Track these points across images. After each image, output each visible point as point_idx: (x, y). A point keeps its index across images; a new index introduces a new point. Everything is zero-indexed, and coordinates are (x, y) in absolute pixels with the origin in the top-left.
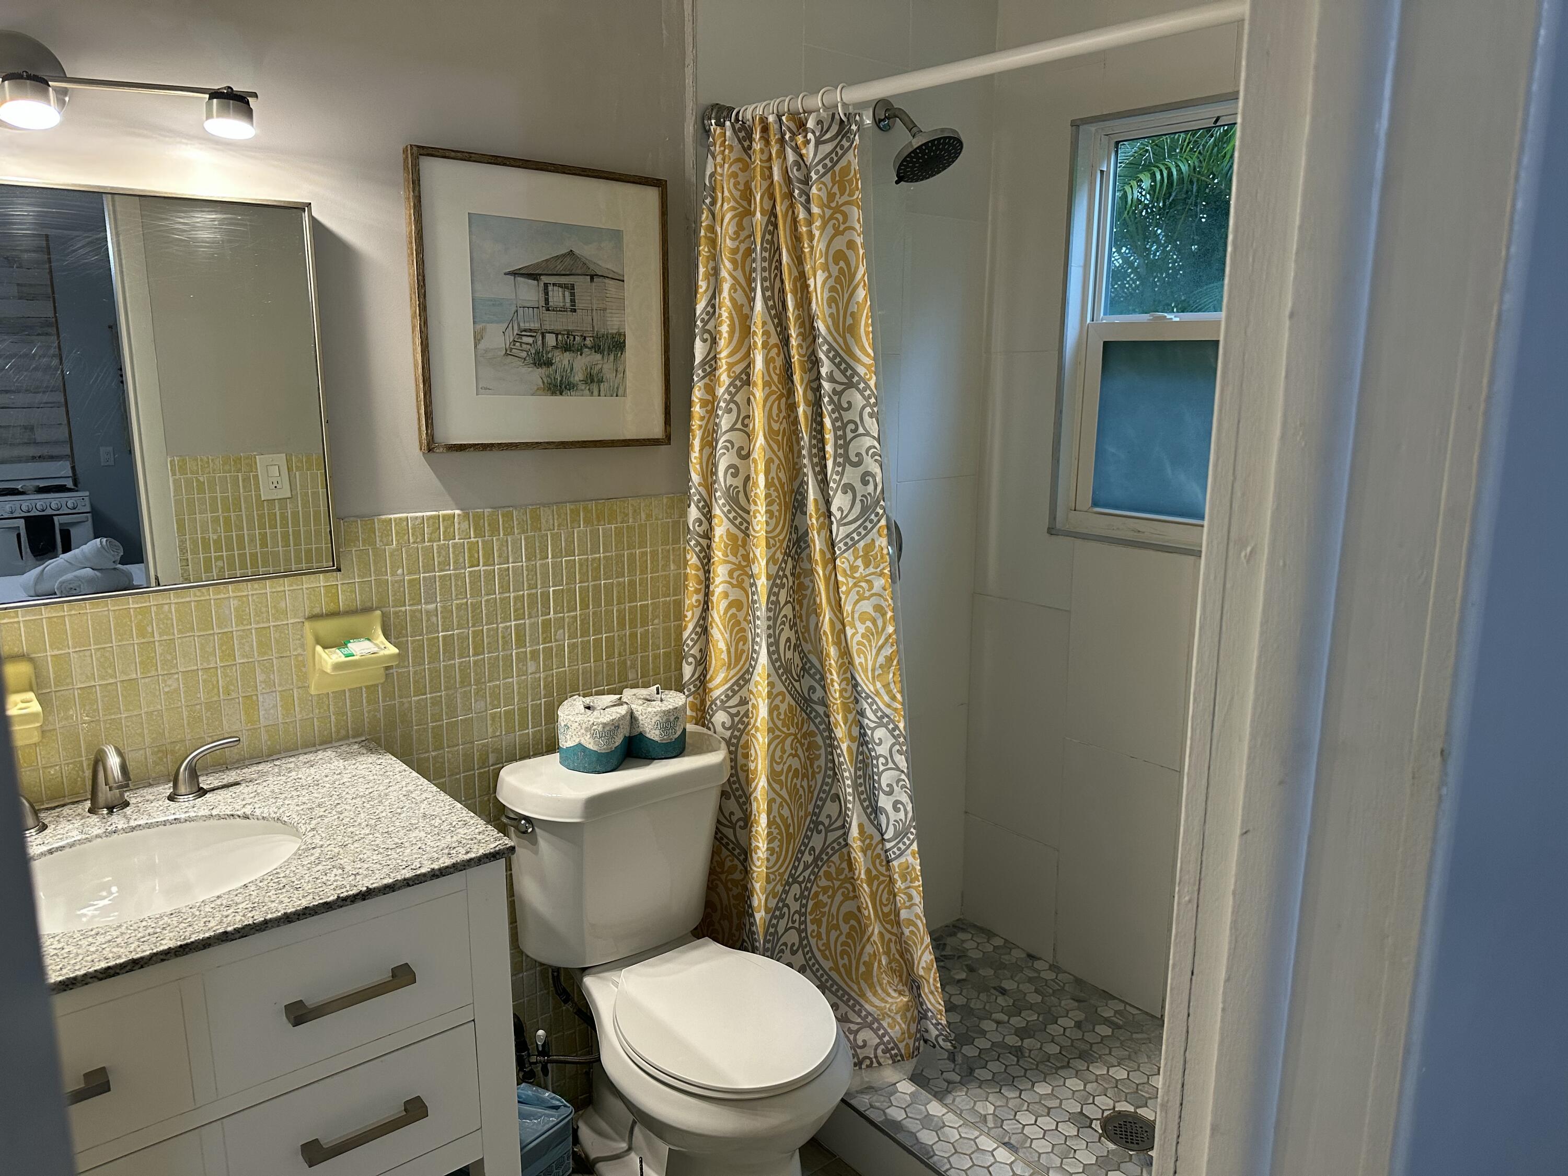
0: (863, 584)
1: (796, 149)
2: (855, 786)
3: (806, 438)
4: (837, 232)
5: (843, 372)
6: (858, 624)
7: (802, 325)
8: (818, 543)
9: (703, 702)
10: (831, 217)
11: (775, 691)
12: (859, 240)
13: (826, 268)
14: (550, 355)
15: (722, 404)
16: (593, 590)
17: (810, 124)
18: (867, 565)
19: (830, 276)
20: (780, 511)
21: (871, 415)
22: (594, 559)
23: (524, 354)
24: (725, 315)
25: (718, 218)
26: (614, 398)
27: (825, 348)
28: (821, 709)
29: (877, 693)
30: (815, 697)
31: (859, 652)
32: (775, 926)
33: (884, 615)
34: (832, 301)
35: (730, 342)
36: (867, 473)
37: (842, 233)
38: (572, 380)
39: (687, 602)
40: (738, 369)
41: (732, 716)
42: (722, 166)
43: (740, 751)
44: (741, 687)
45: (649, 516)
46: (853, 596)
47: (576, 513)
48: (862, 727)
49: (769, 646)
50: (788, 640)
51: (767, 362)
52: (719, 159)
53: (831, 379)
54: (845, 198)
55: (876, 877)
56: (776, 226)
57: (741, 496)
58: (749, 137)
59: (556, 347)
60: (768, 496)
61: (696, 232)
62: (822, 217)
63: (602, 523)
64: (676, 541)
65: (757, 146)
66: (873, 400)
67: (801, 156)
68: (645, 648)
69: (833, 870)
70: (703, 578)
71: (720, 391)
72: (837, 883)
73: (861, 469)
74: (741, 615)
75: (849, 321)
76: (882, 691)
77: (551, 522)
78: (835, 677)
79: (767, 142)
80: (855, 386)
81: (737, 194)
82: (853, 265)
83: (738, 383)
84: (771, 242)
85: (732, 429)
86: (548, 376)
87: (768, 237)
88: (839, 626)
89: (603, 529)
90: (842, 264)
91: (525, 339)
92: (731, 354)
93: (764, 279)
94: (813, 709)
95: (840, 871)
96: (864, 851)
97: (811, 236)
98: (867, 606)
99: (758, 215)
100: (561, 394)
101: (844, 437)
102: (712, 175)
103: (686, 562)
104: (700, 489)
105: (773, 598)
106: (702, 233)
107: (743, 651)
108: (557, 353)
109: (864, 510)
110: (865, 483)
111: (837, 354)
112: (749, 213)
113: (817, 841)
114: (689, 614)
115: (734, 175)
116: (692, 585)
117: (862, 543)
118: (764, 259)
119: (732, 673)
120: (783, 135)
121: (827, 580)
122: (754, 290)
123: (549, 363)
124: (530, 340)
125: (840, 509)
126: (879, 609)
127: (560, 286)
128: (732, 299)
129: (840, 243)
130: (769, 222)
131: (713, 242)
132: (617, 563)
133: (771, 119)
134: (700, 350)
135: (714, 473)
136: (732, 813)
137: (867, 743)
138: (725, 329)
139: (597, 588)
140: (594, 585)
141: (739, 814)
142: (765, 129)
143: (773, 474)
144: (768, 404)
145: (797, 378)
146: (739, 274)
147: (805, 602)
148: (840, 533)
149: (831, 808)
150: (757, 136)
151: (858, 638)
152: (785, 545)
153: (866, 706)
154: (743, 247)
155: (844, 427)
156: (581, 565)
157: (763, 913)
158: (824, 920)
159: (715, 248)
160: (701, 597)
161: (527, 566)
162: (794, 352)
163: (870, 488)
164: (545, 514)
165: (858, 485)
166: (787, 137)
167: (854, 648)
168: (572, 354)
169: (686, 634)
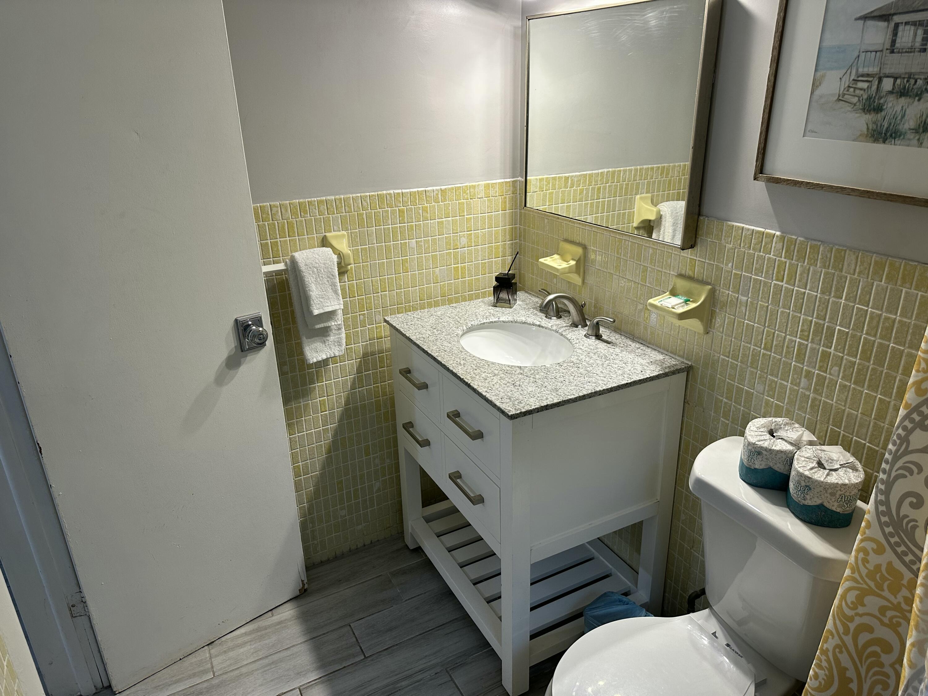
14: (882, 101)
23: (855, 100)
38: (900, 127)
59: (891, 92)
86: (874, 123)
91: (860, 85)
100: (884, 142)
108: (891, 98)
123: (879, 109)
124: (865, 85)
127: (914, 24)
156: (871, 318)
161: (820, 298)
164: (850, 257)
168: (908, 100)
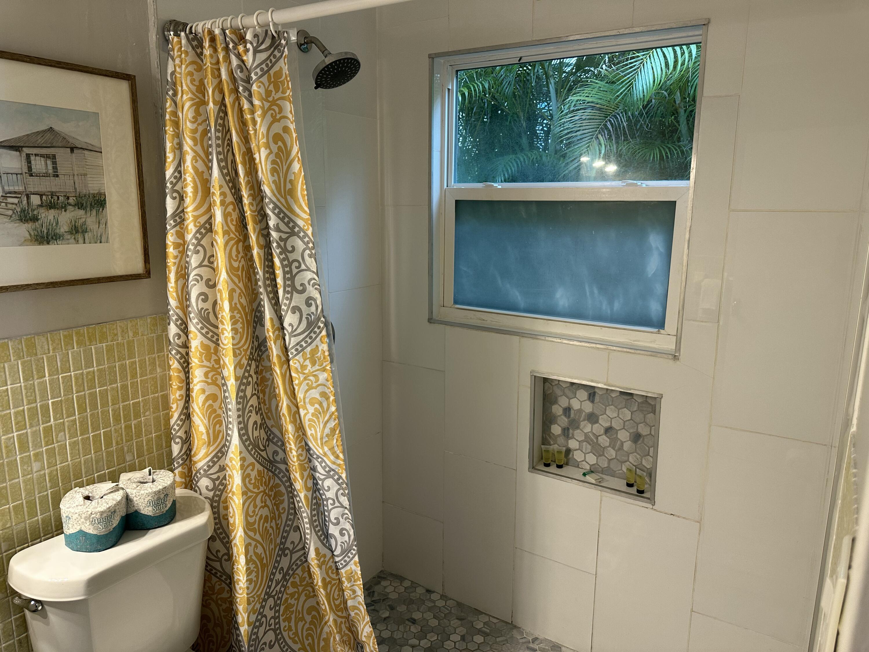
0: (311, 378)
1: (239, 56)
2: (311, 522)
3: (261, 273)
4: (275, 120)
5: (287, 224)
6: (308, 406)
7: (252, 188)
8: (274, 350)
9: (190, 470)
10: (269, 109)
11: (246, 464)
12: (292, 127)
13: (267, 146)
14: (35, 213)
15: (191, 247)
16: (89, 397)
17: (249, 36)
18: (313, 363)
19: (271, 152)
20: (243, 328)
21: (310, 256)
22: (88, 373)
23: (10, 213)
24: (189, 179)
25: (180, 105)
26: (99, 244)
27: (271, 206)
28: (283, 467)
29: (325, 454)
30: (278, 458)
31: (310, 426)
32: (256, 634)
33: (328, 399)
34: (274, 171)
35: (195, 200)
36: (310, 298)
37: (279, 120)
38: (58, 231)
39: (172, 397)
40: (203, 220)
41: (213, 480)
42: (180, 67)
43: (221, 505)
44: (219, 458)
45: (136, 334)
46: (304, 387)
47: (69, 339)
48: (314, 478)
49: (239, 430)
50: (255, 423)
51: (225, 215)
52: (177, 61)
53: (278, 229)
54: (279, 95)
55: (330, 582)
56: (226, 114)
57: (212, 317)
58: (202, 47)
59: (41, 206)
60: (232, 317)
61: (163, 116)
62: (263, 108)
63: (94, 343)
64: (161, 350)
65: (207, 52)
66: (311, 245)
67: (243, 61)
68: (139, 434)
69: (297, 580)
70: (184, 378)
71: (189, 237)
72: (301, 589)
73: (305, 296)
74: (216, 405)
75: (289, 186)
76: (329, 453)
77: (46, 347)
78: (293, 446)
79: (215, 50)
80: (297, 234)
81: (194, 88)
82: (289, 145)
83: (203, 231)
84: (223, 126)
85: (200, 265)
86: (35, 230)
87: (220, 121)
88: (294, 409)
89: (95, 348)
90: (280, 143)
91: (10, 200)
92: (196, 209)
93: (218, 153)
94: (277, 468)
96: (320, 567)
97: (254, 123)
98: (315, 394)
99: (211, 105)
100: (48, 243)
101: (291, 272)
102: (173, 73)
103: (169, 366)
104: (178, 311)
105: (241, 394)
106: (167, 117)
107: (219, 431)
108: (42, 210)
109: (310, 324)
110: (309, 305)
111: (281, 211)
112: (205, 103)
113: (285, 563)
114: (174, 406)
115: (191, 74)
116: (175, 384)
117: (309, 349)
118: (217, 138)
119: (212, 449)
120: (227, 45)
121: (284, 376)
122: (211, 161)
123: (35, 219)
124: (16, 201)
125: (291, 325)
126: (324, 395)
127: (42, 156)
128: (195, 168)
129: (277, 128)
130: (220, 110)
131: (176, 124)
132: (110, 374)
133: (217, 31)
134: (170, 205)
135: (188, 300)
136: (218, 551)
137: (319, 490)
138: (189, 190)
139: (93, 396)
140: (90, 393)
141: (223, 551)
142: (213, 40)
143: (236, 300)
144: (228, 248)
145: (250, 227)
146: (199, 148)
147: (267, 390)
148: (291, 342)
149: (294, 536)
150: (207, 44)
151: (309, 416)
152: (248, 353)
153: (317, 464)
154: (201, 128)
155: (290, 265)
156: (77, 379)
157: (246, 626)
158: (293, 616)
159: (178, 128)
160: (183, 392)
161: (25, 386)
162: (246, 208)
163: (313, 309)
164: (39, 341)
165: (304, 307)
166: (231, 46)
167: (306, 424)
168: (57, 211)
169: (172, 421)
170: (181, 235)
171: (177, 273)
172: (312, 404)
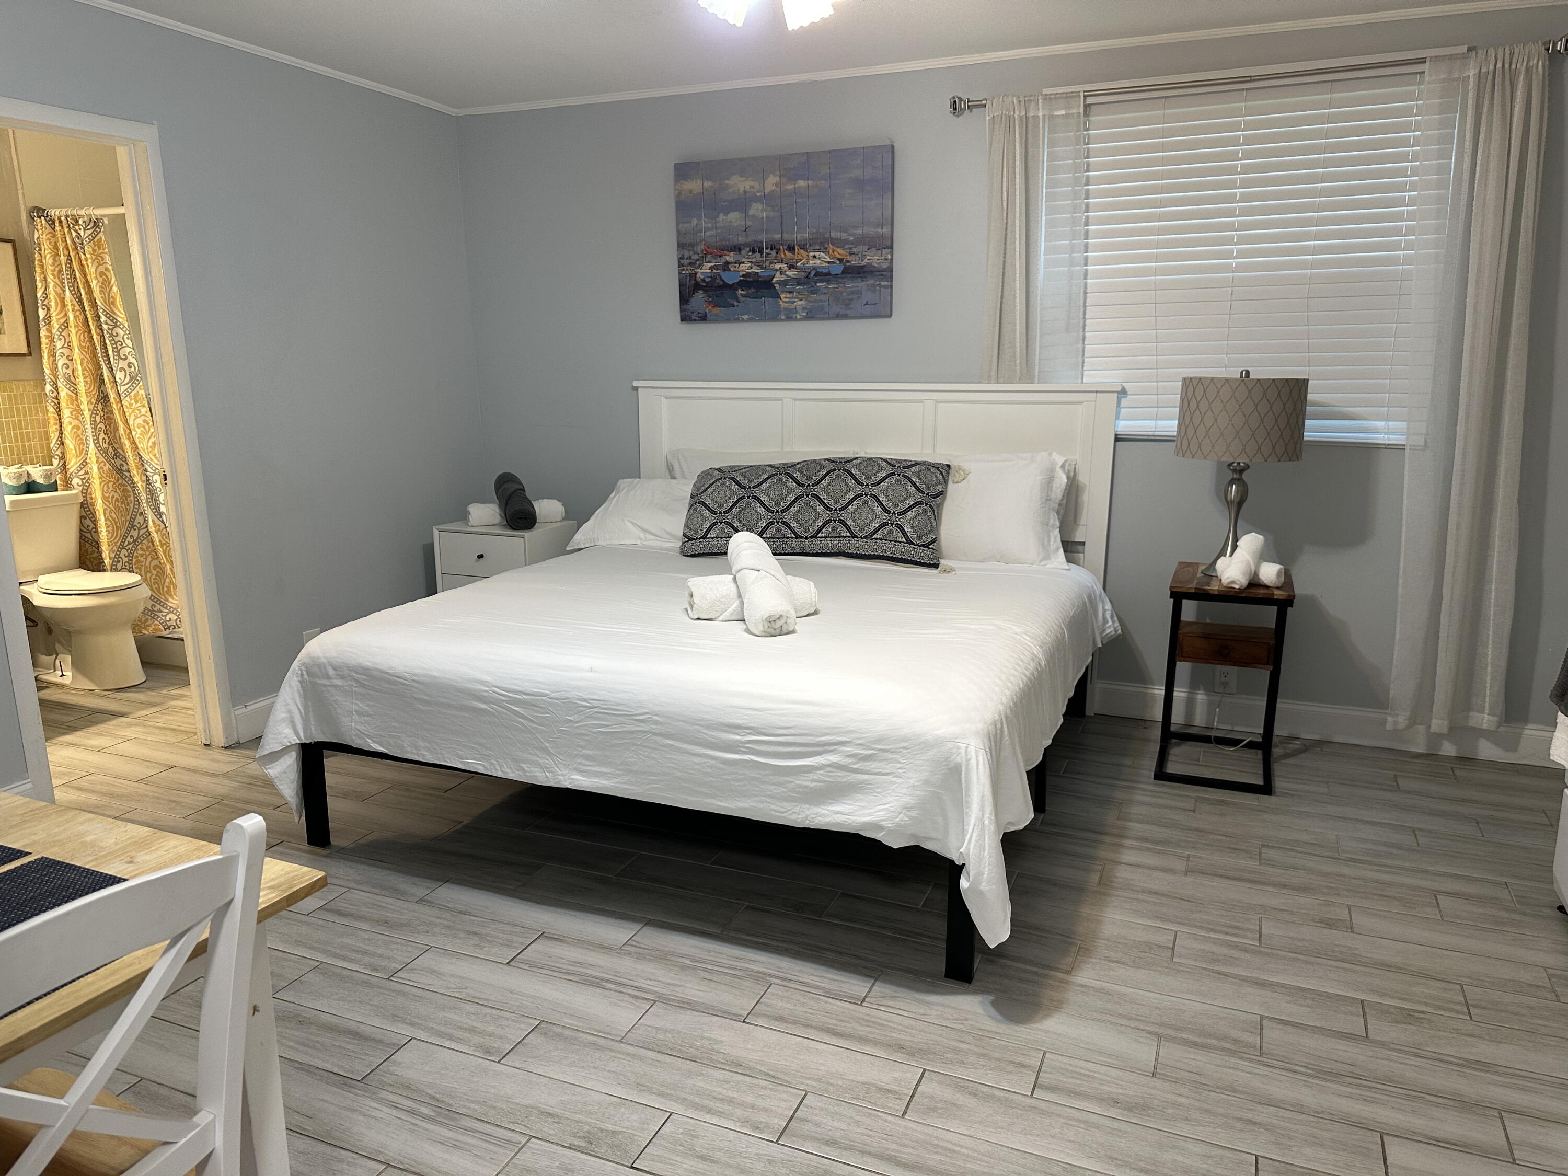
0: (137, 411)
1: (76, 231)
2: (148, 503)
3: (99, 350)
4: (99, 265)
5: (112, 321)
6: (137, 429)
7: (90, 301)
8: (112, 395)
9: (66, 478)
10: (96, 259)
11: (100, 461)
12: (110, 268)
13: (96, 278)
15: (56, 337)
17: (80, 222)
18: (137, 402)
19: (99, 282)
20: (91, 381)
21: (128, 339)
24: (52, 298)
25: (43, 256)
27: (101, 310)
28: (128, 474)
29: (151, 460)
30: (124, 469)
31: (140, 442)
32: (116, 565)
33: (148, 424)
34: (101, 292)
35: (56, 309)
36: (130, 363)
37: (102, 265)
39: (51, 430)
40: (62, 321)
41: (82, 480)
42: (42, 235)
43: (88, 496)
44: (84, 466)
45: (24, 390)
46: (133, 417)
48: (147, 477)
49: (94, 440)
50: (104, 439)
51: (75, 317)
52: (40, 232)
53: (107, 324)
54: (101, 251)
55: (165, 544)
56: (71, 261)
57: (72, 378)
58: (54, 223)
60: (83, 374)
61: (33, 262)
62: (91, 258)
64: (41, 402)
65: (58, 228)
66: (127, 332)
67: (79, 234)
68: (31, 453)
69: (145, 547)
70: (57, 418)
71: (54, 331)
72: (147, 553)
73: (127, 361)
74: (79, 432)
75: (111, 300)
76: (153, 458)
78: (130, 454)
79: (62, 227)
80: (119, 326)
81: (51, 247)
82: (109, 277)
83: (63, 327)
84: (71, 267)
85: (63, 347)
87: (68, 265)
88: (128, 431)
90: (104, 277)
92: (58, 315)
93: (68, 283)
94: (123, 474)
95: (148, 547)
96: (157, 532)
97: (88, 266)
98: (139, 421)
99: (62, 256)
101: (117, 348)
102: (38, 238)
103: (47, 411)
104: (51, 376)
105: (93, 419)
106: (36, 263)
107: (83, 449)
109: (131, 378)
110: (130, 367)
111: (108, 313)
112: (58, 255)
113: (135, 533)
114: (52, 435)
115: (49, 239)
116: (52, 421)
117: (133, 393)
118: (67, 274)
119: (79, 459)
120: (69, 225)
121: (119, 411)
122: (65, 287)
125: (120, 379)
126: (145, 421)
128: (55, 291)
129: (101, 269)
130: (68, 259)
131: (42, 267)
133: (63, 218)
134: (42, 313)
135: (56, 368)
136: (88, 526)
137: (150, 484)
138: (53, 304)
141: (92, 526)
142: (61, 222)
143: (85, 365)
144: (78, 335)
145: (91, 323)
146: (57, 280)
147: (112, 425)
148: (122, 389)
149: (140, 519)
150: (57, 224)
151: (138, 435)
152: (96, 396)
153: (147, 467)
154: (57, 269)
155: (116, 343)
157: (108, 559)
158: (143, 568)
159: (43, 268)
160: (58, 427)
162: (87, 313)
163: (133, 369)
165: (127, 368)
166: (71, 226)
167: (137, 441)
169: (52, 445)
170: (49, 331)
171: (48, 353)
172: (139, 428)
